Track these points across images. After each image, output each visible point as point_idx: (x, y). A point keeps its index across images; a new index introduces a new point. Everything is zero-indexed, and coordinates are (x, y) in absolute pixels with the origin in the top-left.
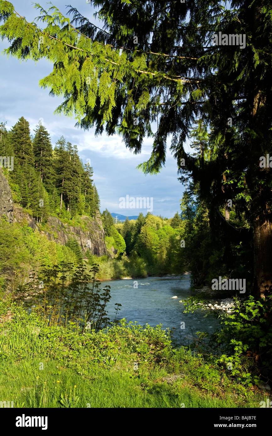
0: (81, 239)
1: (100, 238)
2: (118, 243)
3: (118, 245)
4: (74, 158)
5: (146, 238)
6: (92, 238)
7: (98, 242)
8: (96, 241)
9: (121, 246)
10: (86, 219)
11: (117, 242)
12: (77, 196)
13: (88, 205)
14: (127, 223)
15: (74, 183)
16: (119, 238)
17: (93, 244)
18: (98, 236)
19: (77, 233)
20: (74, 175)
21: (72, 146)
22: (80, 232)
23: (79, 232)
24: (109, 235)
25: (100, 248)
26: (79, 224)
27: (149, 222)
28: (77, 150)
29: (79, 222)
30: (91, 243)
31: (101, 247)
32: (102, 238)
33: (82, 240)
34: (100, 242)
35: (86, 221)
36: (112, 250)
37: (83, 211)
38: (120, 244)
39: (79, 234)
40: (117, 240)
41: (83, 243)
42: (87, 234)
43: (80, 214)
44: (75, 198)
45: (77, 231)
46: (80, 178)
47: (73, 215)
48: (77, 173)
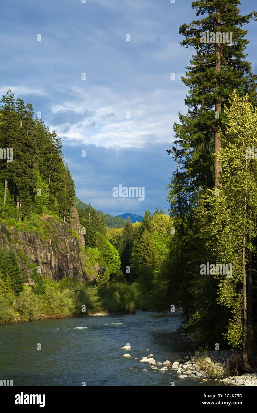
0: (35, 251)
1: (71, 250)
2: (107, 258)
3: (107, 261)
4: (27, 124)
5: (147, 249)
6: (56, 249)
7: (67, 256)
8: (63, 255)
9: (112, 263)
10: (50, 219)
11: (106, 256)
12: (31, 183)
13: (53, 197)
14: (127, 228)
15: (25, 163)
16: (109, 250)
17: (57, 260)
18: (68, 247)
19: (30, 242)
20: (27, 150)
21: (25, 105)
22: (36, 240)
23: (34, 240)
24: (93, 245)
25: (70, 266)
26: (34, 228)
27: (156, 225)
28: (32, 111)
29: (35, 225)
30: (53, 257)
31: (73, 264)
32: (74, 250)
33: (38, 253)
34: (71, 255)
35: (49, 224)
36: (95, 269)
37: (45, 208)
38: (112, 259)
39: (34, 243)
40: (106, 253)
41: (39, 258)
42: (47, 244)
43: (40, 213)
44: (28, 187)
45: (30, 239)
46: (37, 155)
47: (26, 213)
48: (31, 147)
